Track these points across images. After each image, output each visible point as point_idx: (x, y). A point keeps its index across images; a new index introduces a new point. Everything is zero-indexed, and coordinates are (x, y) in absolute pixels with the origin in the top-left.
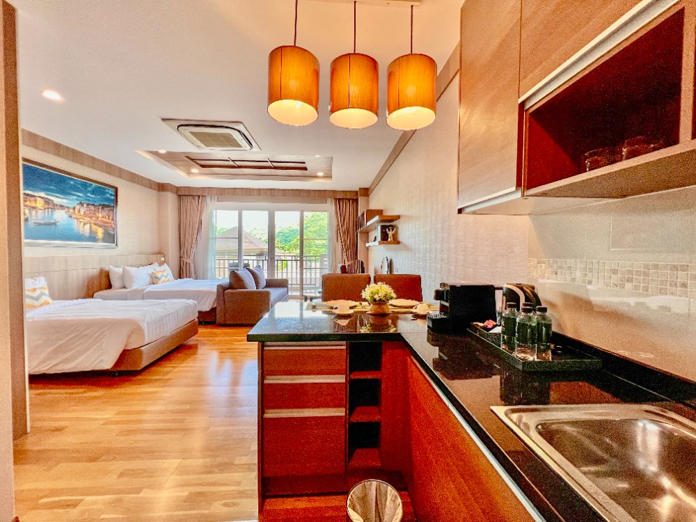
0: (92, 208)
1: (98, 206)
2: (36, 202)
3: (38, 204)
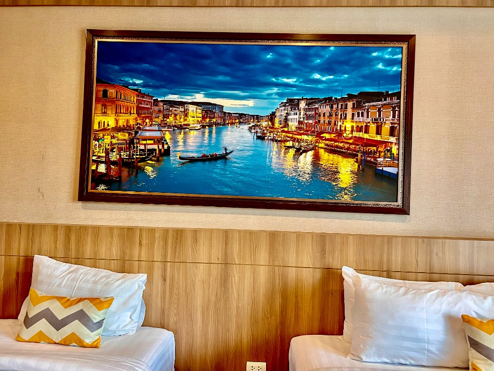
0: (325, 109)
1: (343, 99)
2: (186, 115)
3: (191, 119)
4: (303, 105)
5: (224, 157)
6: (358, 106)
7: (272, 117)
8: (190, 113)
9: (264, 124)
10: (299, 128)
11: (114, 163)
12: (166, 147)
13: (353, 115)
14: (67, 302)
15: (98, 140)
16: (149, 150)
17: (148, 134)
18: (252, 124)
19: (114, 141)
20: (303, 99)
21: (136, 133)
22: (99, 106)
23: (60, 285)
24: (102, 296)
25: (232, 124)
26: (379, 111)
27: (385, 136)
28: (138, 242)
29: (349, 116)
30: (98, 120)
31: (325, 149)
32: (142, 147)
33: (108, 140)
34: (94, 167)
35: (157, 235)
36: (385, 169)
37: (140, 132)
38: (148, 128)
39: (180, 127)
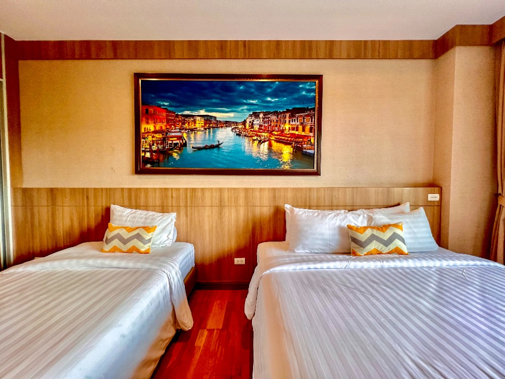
0: (274, 118)
1: (284, 112)
2: (195, 123)
3: (198, 125)
4: (261, 115)
5: (218, 146)
6: (292, 116)
7: (244, 123)
8: (197, 122)
9: (240, 127)
10: (259, 129)
11: (155, 152)
12: (184, 142)
13: (289, 121)
14: (130, 230)
15: (144, 138)
16: (174, 144)
17: (173, 134)
18: (233, 127)
19: (154, 139)
20: (261, 112)
21: (167, 133)
22: (144, 119)
23: (126, 221)
24: (150, 226)
25: (222, 127)
26: (304, 119)
27: (307, 133)
28: (170, 196)
29: (287, 122)
30: (144, 127)
31: (275, 140)
32: (171, 142)
33: (150, 138)
34: (143, 154)
35: (181, 192)
36: (308, 151)
37: (169, 133)
38: (173, 131)
39: (192, 130)
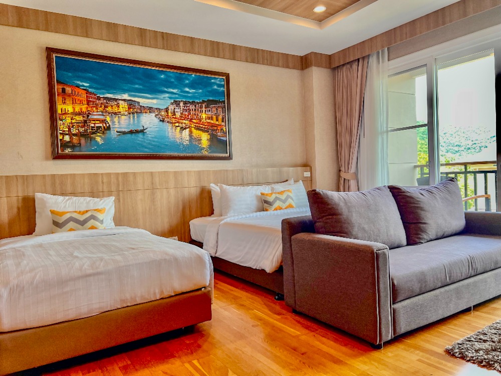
0: (192, 107)
1: (200, 103)
2: (118, 107)
3: (122, 109)
4: (182, 104)
6: (207, 107)
7: (167, 110)
8: (121, 106)
9: (163, 113)
10: (181, 117)
11: (74, 135)
12: (108, 125)
13: (206, 111)
14: (80, 213)
15: (61, 120)
16: (97, 127)
17: (95, 117)
18: (157, 113)
19: (73, 121)
20: (181, 101)
21: (88, 116)
22: (60, 98)
25: (146, 112)
26: (217, 110)
27: (219, 122)
30: (60, 107)
31: (195, 128)
32: (93, 125)
33: (69, 120)
34: (61, 138)
36: (221, 138)
37: (90, 116)
38: (95, 114)
39: (115, 114)
